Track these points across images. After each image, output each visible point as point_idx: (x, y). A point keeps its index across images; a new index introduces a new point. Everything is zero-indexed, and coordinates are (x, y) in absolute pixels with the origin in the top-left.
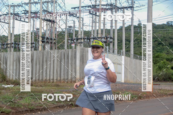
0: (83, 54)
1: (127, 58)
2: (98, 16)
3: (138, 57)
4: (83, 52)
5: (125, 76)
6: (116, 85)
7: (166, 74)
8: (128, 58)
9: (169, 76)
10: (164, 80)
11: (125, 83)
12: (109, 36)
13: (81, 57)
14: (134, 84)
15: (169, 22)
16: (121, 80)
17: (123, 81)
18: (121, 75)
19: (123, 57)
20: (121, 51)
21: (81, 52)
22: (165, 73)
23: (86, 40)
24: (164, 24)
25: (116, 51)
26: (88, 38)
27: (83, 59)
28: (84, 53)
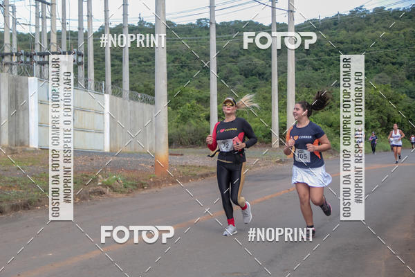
0: (16, 91)
1: (114, 98)
2: (49, 4)
3: (139, 96)
4: (17, 86)
5: (112, 138)
6: (92, 159)
7: (195, 131)
8: (118, 98)
9: (201, 135)
10: (192, 143)
11: (112, 153)
12: (75, 50)
13: (10, 97)
14: (130, 154)
15: (201, 19)
16: (104, 146)
17: (107, 149)
18: (104, 137)
19: (107, 97)
20: (101, 85)
21: (10, 86)
22: (193, 128)
23: (22, 58)
24: (192, 25)
25: (91, 84)
26: (27, 53)
27: (16, 101)
28: (19, 90)
